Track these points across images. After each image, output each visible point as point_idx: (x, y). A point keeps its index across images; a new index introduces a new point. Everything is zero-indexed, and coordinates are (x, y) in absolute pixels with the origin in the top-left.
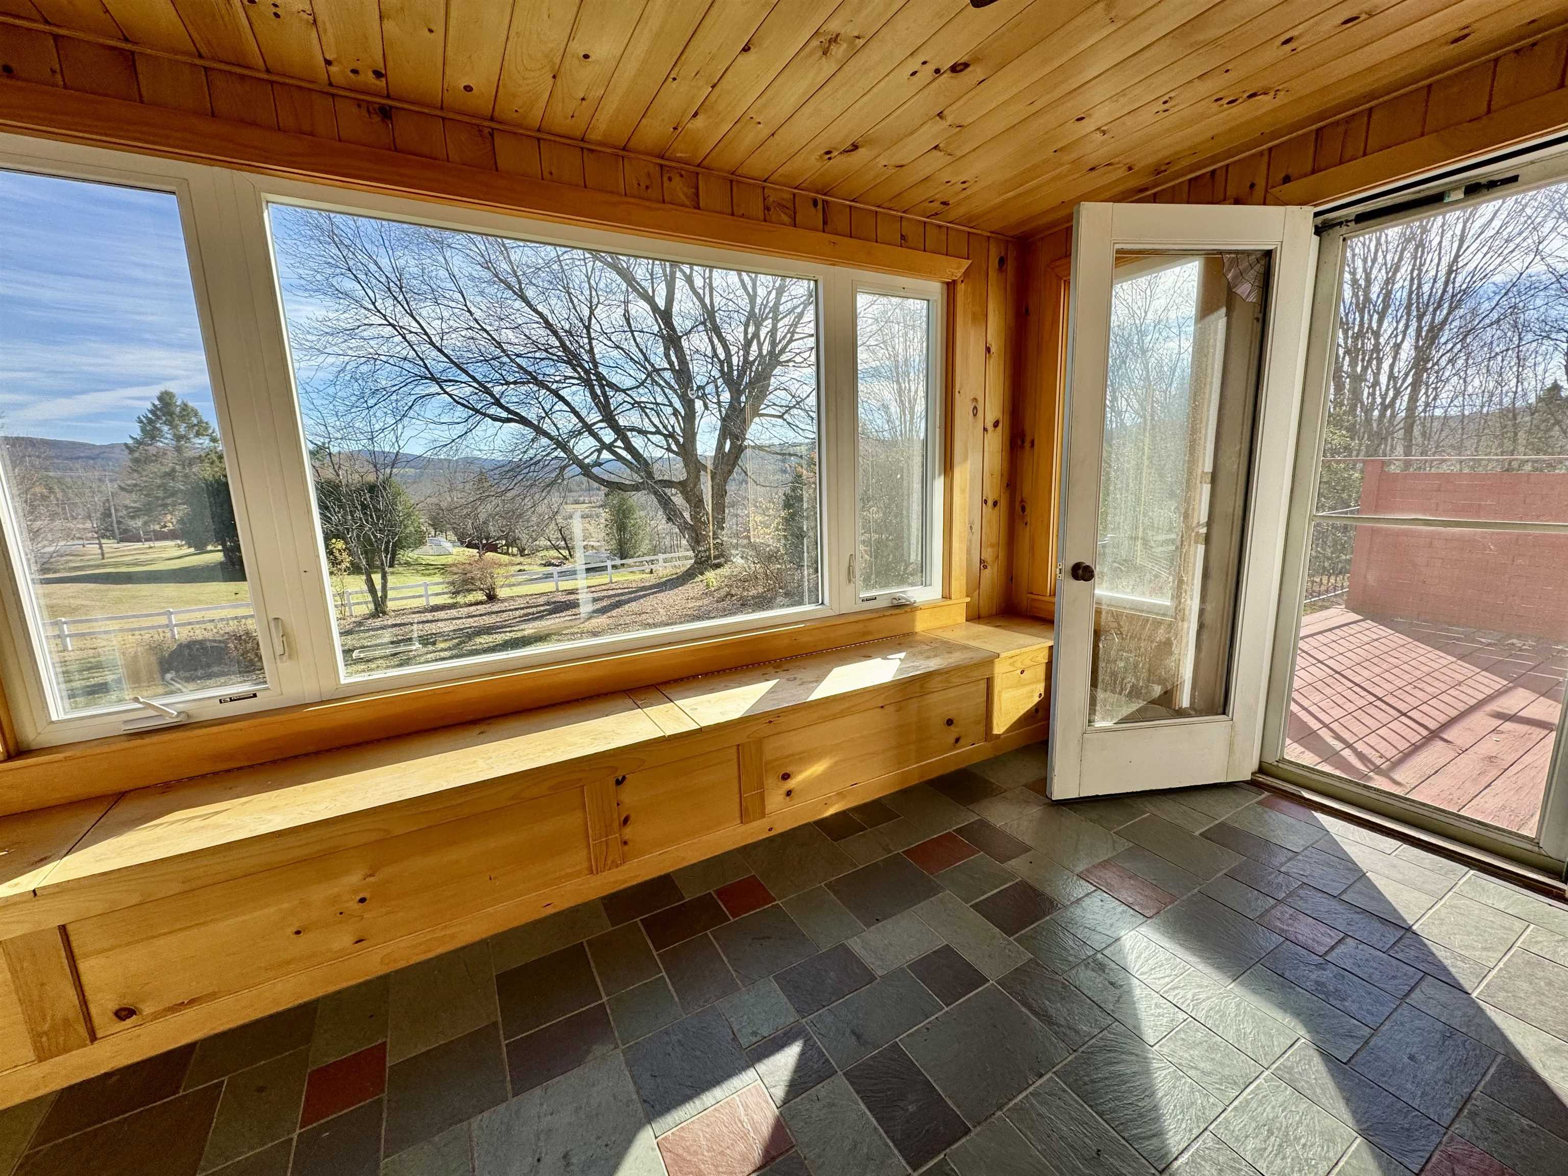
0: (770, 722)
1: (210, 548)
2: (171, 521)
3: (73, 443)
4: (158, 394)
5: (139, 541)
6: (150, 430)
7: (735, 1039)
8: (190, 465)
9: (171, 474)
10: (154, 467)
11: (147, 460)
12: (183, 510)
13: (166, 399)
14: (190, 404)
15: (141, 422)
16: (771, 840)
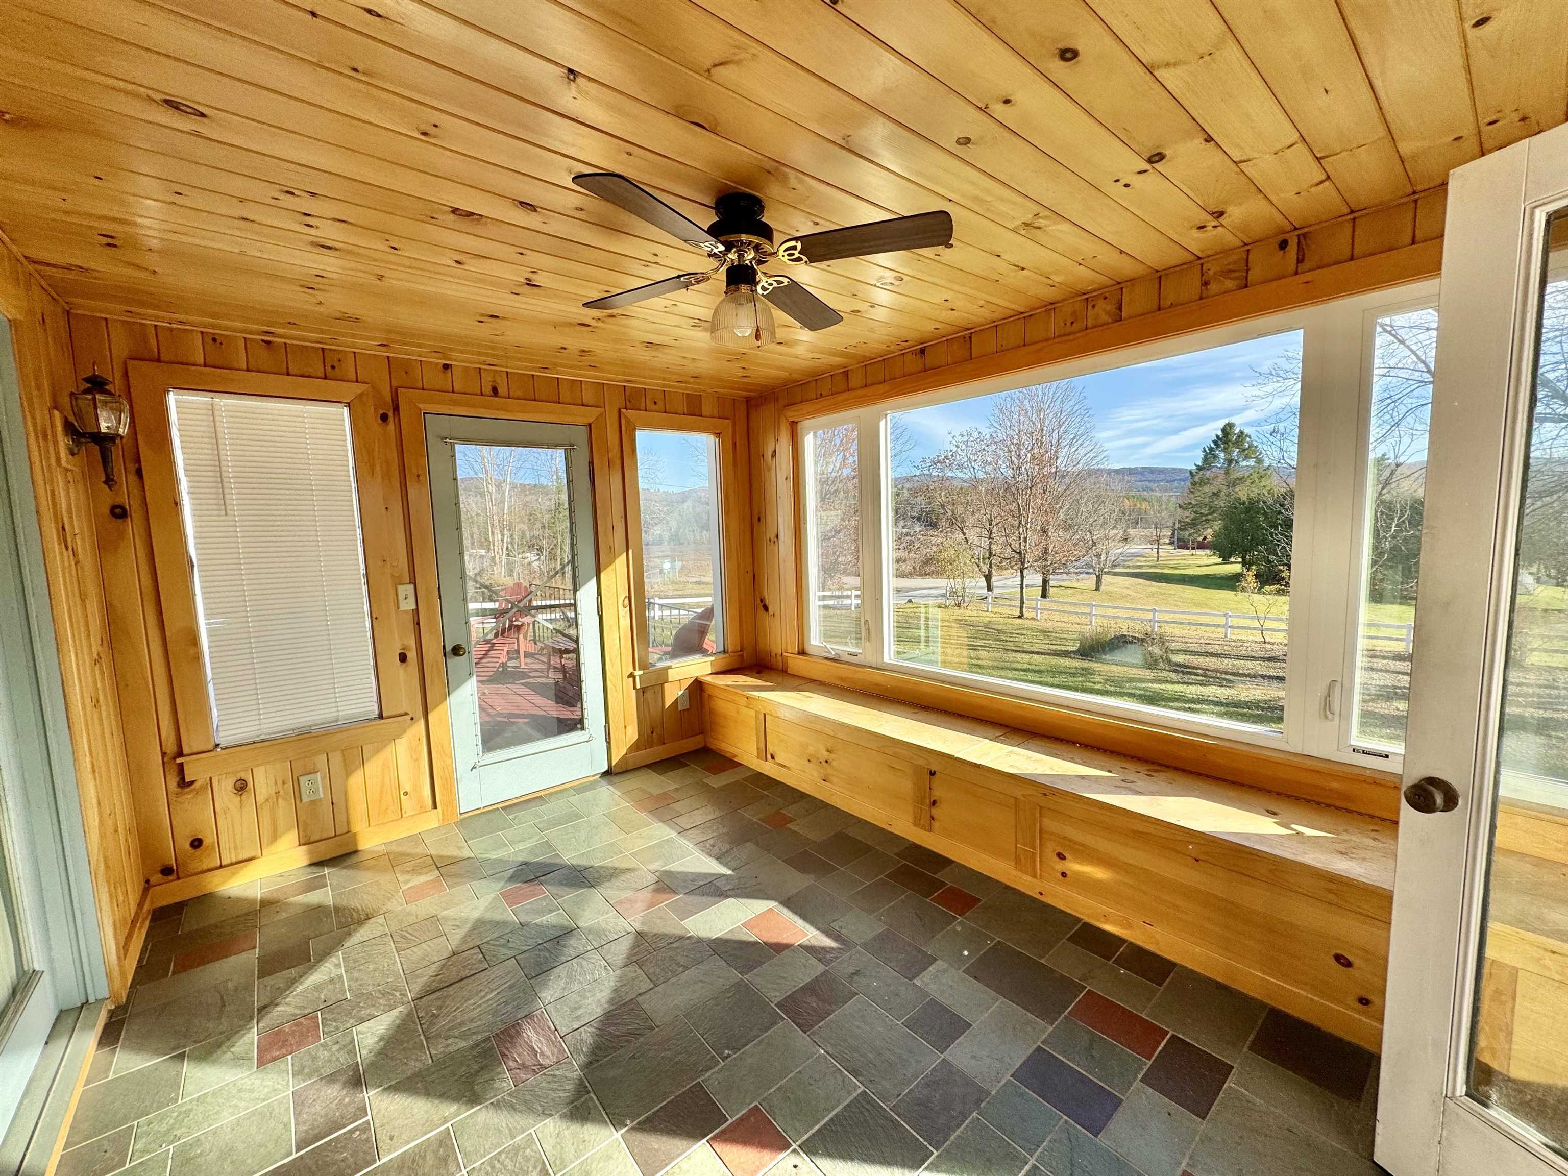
0: (1045, 795)
1: (1232, 559)
2: (1209, 534)
3: (1174, 469)
4: (1222, 426)
5: (1188, 549)
6: (1209, 456)
7: (834, 921)
8: (1234, 486)
9: (1216, 495)
10: (1206, 489)
11: (1203, 482)
12: (1218, 525)
13: (1227, 430)
14: (1246, 431)
15: (1205, 451)
16: (1033, 900)
